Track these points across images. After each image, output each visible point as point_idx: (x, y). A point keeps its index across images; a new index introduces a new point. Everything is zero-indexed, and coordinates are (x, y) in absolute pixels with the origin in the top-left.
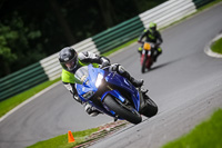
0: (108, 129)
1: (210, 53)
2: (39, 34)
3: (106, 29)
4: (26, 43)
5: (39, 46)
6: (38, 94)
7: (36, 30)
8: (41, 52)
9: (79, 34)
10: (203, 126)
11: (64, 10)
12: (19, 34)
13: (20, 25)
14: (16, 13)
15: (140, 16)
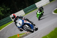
0: (28, 33)
1: (54, 13)
4: (6, 11)
5: (10, 12)
7: (8, 8)
9: (20, 9)
11: (16, 3)
12: (4, 9)
13: (4, 7)
14: (3, 4)
15: (35, 4)
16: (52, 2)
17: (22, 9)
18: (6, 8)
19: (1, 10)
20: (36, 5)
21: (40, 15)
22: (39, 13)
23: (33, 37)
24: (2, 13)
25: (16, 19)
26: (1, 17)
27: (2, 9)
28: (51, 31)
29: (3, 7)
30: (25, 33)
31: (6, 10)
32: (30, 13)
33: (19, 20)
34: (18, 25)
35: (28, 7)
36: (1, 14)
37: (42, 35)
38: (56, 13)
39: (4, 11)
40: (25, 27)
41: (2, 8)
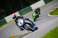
0: (23, 35)
1: (49, 15)
2: (4, 11)
5: (4, 14)
6: (4, 26)
7: (3, 10)
8: (5, 16)
9: (15, 11)
10: (48, 34)
11: (11, 5)
15: (31, 6)
16: (48, 4)
17: (17, 11)
18: (1, 10)
20: (31, 7)
21: (36, 16)
22: (35, 14)
25: (17, 19)
28: (46, 33)
30: (20, 35)
34: (19, 24)
37: (38, 37)
38: (51, 15)
40: (26, 26)
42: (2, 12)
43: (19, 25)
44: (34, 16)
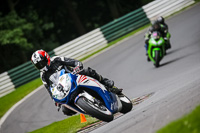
2: (52, 25)
3: (112, 20)
4: (41, 34)
5: (53, 37)
7: (49, 22)
8: (54, 42)
9: (89, 24)
11: (74, 4)
12: (35, 25)
13: (35, 17)
14: (31, 7)
15: (144, 7)
17: (96, 25)
18: (41, 22)
19: (24, 31)
20: (145, 11)
22: (157, 40)
23: (137, 122)
24: (25, 40)
26: (24, 52)
27: (29, 26)
29: (29, 21)
31: (39, 30)
32: (126, 39)
33: (59, 73)
35: (117, 18)
36: (23, 43)
39: (33, 31)
40: (81, 101)
41: (25, 23)
42: (44, 31)
43: (54, 93)
44: (153, 47)
